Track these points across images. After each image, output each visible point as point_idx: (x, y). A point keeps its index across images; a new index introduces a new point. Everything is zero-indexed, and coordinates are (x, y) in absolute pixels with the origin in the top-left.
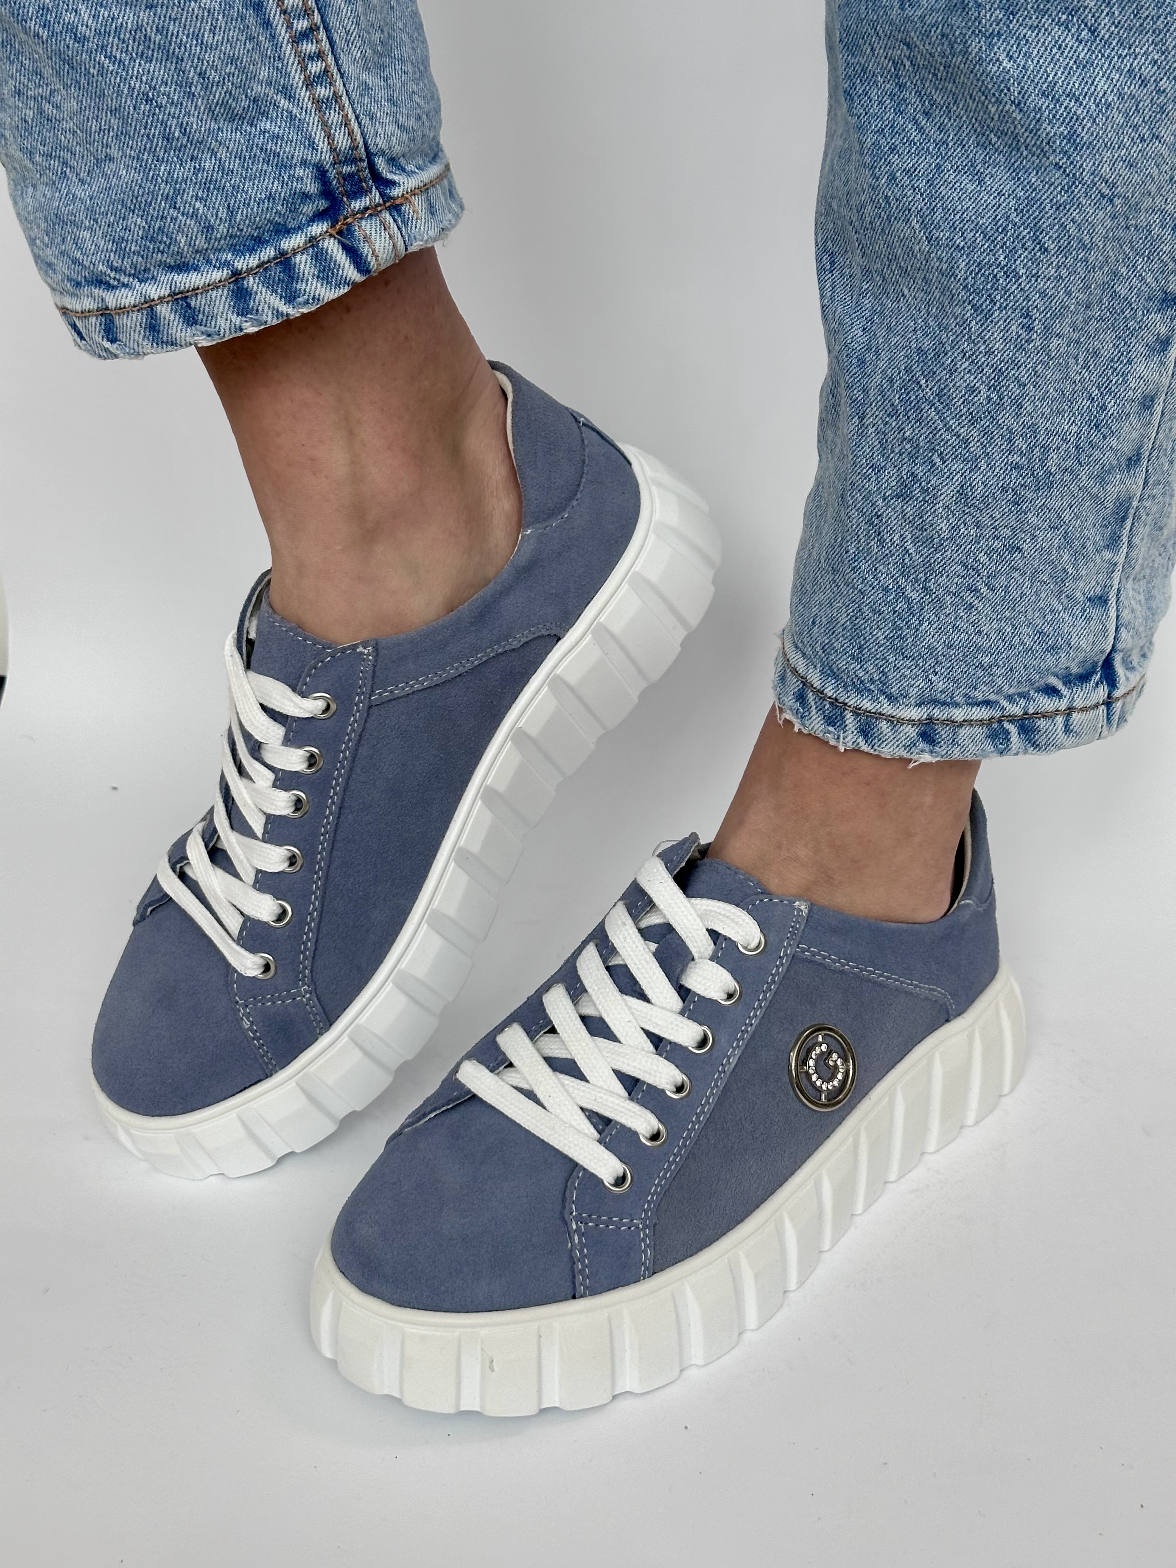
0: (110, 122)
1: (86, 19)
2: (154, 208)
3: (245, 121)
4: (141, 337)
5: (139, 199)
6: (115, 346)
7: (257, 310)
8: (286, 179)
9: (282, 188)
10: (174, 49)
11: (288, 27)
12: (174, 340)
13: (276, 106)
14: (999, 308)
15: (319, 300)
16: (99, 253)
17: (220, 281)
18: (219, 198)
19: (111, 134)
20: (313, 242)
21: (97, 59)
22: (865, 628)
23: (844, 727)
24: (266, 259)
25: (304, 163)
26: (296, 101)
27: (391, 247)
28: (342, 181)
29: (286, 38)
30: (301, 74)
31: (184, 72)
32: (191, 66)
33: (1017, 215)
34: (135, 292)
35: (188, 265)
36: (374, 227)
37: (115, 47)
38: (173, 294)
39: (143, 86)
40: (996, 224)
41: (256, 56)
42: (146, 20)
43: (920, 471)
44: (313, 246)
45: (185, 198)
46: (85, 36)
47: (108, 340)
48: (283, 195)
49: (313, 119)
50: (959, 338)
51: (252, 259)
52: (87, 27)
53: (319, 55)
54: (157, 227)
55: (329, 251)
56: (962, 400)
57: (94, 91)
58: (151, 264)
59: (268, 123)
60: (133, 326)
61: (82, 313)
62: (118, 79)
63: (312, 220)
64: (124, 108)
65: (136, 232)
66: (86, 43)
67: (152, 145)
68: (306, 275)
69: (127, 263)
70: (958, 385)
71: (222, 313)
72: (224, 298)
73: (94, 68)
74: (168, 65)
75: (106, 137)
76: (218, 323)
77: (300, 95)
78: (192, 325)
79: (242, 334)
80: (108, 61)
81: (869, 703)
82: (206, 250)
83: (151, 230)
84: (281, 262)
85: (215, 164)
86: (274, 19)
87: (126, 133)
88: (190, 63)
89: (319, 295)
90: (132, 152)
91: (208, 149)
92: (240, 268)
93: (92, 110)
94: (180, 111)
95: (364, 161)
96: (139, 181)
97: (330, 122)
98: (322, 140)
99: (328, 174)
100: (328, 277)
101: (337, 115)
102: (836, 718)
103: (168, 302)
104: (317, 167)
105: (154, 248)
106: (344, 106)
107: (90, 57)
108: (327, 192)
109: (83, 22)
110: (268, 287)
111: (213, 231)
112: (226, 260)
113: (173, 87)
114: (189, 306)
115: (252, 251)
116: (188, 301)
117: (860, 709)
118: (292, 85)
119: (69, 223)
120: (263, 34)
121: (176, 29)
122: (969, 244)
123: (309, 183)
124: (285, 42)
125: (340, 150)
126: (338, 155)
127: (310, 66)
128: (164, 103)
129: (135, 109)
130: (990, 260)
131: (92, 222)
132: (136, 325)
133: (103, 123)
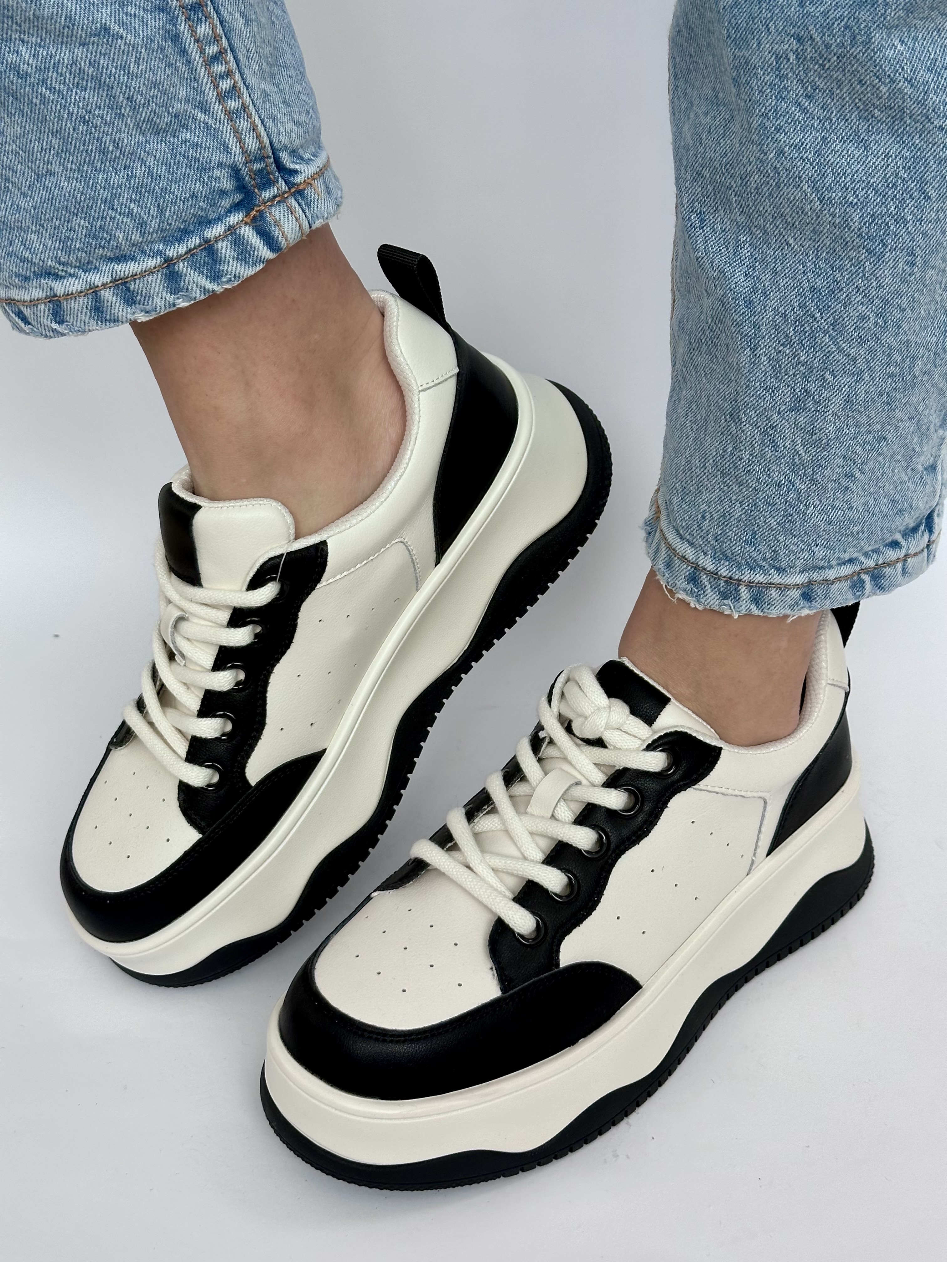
0: (51, 142)
1: (27, 58)
2: (95, 211)
3: (168, 134)
4: (88, 317)
5: (82, 204)
6: (64, 326)
7: (187, 289)
8: (206, 180)
9: (203, 188)
10: (105, 79)
11: (201, 52)
12: (116, 318)
13: (194, 119)
14: (890, 250)
15: (239, 277)
16: (48, 252)
17: (155, 268)
18: (150, 199)
19: (52, 152)
20: (232, 230)
21: (39, 91)
22: (759, 518)
23: (737, 599)
24: (193, 246)
25: (220, 165)
26: (211, 114)
27: (298, 228)
28: (253, 176)
29: (200, 62)
30: (214, 91)
31: (114, 98)
32: (120, 93)
33: (905, 172)
34: (81, 280)
35: (125, 256)
36: (282, 212)
37: (54, 80)
38: (114, 281)
39: (80, 111)
40: (887, 181)
41: (175, 80)
42: (80, 55)
43: (812, 387)
44: (231, 234)
45: (121, 201)
46: (27, 73)
47: (56, 323)
48: (204, 194)
49: (226, 128)
50: (854, 276)
51: (181, 247)
52: (28, 65)
53: (229, 74)
54: (98, 226)
55: (246, 237)
56: (853, 327)
57: (36, 117)
58: (93, 258)
59: (188, 134)
60: (80, 309)
61: (31, 301)
62: (59, 106)
63: (229, 211)
64: (65, 129)
65: (80, 232)
66: (28, 78)
67: (90, 158)
68: (227, 258)
69: (72, 258)
70: (851, 315)
71: (158, 293)
72: (158, 281)
73: (37, 98)
74: (101, 92)
75: (47, 156)
76: (155, 302)
77: (214, 109)
78: (131, 306)
79: (175, 308)
80: (48, 92)
81: (761, 577)
82: (141, 243)
83: (93, 229)
84: (205, 248)
85: (145, 171)
86: (189, 47)
87: (66, 150)
88: (119, 90)
89: (239, 273)
90: (73, 166)
91: (139, 159)
92: (171, 255)
93: (35, 133)
94: (113, 130)
95: (271, 157)
96: (81, 189)
97: (240, 129)
98: (234, 145)
99: (242, 172)
100: (246, 258)
101: (246, 123)
102: (731, 592)
103: (110, 288)
104: (231, 167)
105: (96, 245)
106: (251, 114)
107: (33, 90)
108: (241, 187)
109: (24, 61)
110: (195, 270)
111: (146, 226)
112: (158, 250)
113: (106, 109)
114: (128, 289)
115: (180, 240)
116: (128, 285)
117: (753, 582)
118: (207, 101)
119: (16, 228)
120: (180, 60)
121: (106, 63)
122: (862, 200)
123: (225, 181)
124: (200, 65)
125: (250, 152)
126: (249, 156)
127: (221, 83)
128: (98, 124)
129: (74, 130)
130: (882, 211)
131: (38, 227)
132: (83, 308)
133: (45, 144)
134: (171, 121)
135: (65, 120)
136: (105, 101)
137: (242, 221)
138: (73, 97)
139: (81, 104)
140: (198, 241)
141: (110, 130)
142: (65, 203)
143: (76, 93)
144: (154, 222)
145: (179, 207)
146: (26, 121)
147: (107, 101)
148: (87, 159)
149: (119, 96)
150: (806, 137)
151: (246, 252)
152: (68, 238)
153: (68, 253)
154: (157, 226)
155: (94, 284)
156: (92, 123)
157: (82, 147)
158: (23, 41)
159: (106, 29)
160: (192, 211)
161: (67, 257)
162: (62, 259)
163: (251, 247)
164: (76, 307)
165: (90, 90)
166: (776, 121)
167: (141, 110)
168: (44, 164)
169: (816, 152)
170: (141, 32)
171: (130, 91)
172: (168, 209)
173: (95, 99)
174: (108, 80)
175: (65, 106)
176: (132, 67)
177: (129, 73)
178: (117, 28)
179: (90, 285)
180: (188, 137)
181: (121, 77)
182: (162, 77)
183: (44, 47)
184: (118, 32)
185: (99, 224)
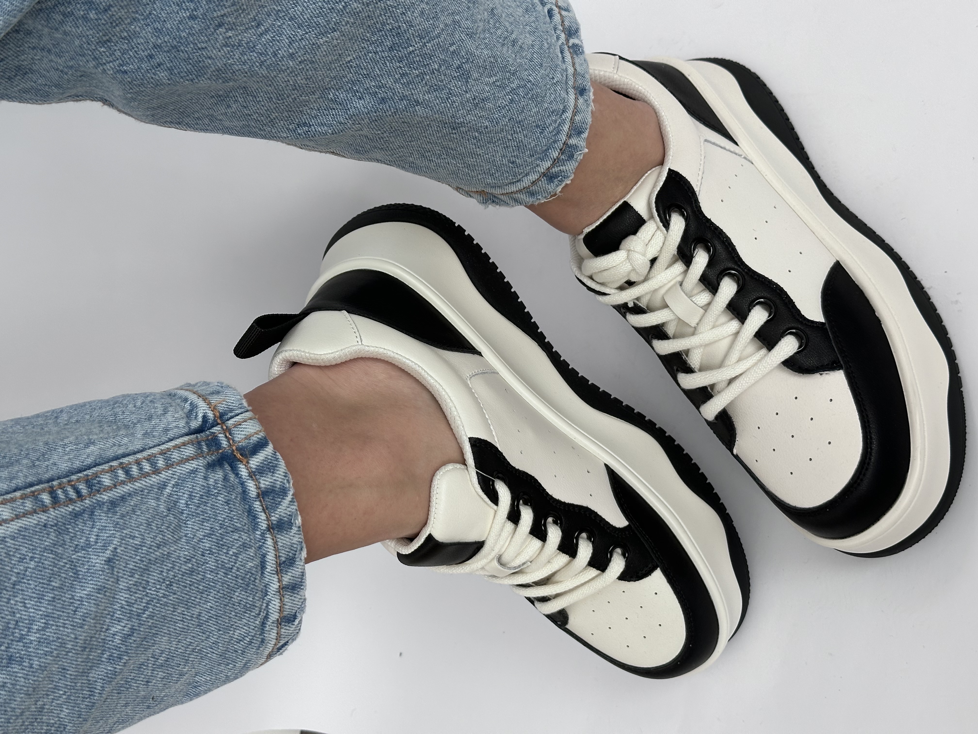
134: (173, 515)
135: (167, 601)
136: (157, 567)
137: (245, 465)
138: (153, 593)
139: (158, 587)
140: (258, 503)
141: (178, 564)
142: (222, 606)
143: (150, 590)
144: (243, 537)
145: (234, 515)
146: (161, 632)
147: (158, 565)
148: (196, 585)
149: (156, 555)
150: (286, 33)
151: (268, 465)
152: (245, 606)
153: (254, 607)
154: (246, 535)
155: (277, 589)
156: (172, 579)
157: (188, 589)
158: (107, 629)
159: (109, 561)
160: (238, 505)
161: (256, 608)
162: (257, 612)
163: (265, 461)
164: (290, 604)
165: (149, 578)
166: (269, 55)
167: (166, 538)
168: (192, 620)
169: (299, 27)
170: (111, 532)
171: (153, 546)
172: (236, 524)
173: (155, 574)
174: (145, 563)
175: (158, 600)
176: (136, 542)
177: (141, 545)
178: (108, 552)
179: (277, 592)
180: (183, 502)
181: (143, 552)
182: (144, 518)
183: (114, 613)
184: (112, 551)
185: (240, 581)
